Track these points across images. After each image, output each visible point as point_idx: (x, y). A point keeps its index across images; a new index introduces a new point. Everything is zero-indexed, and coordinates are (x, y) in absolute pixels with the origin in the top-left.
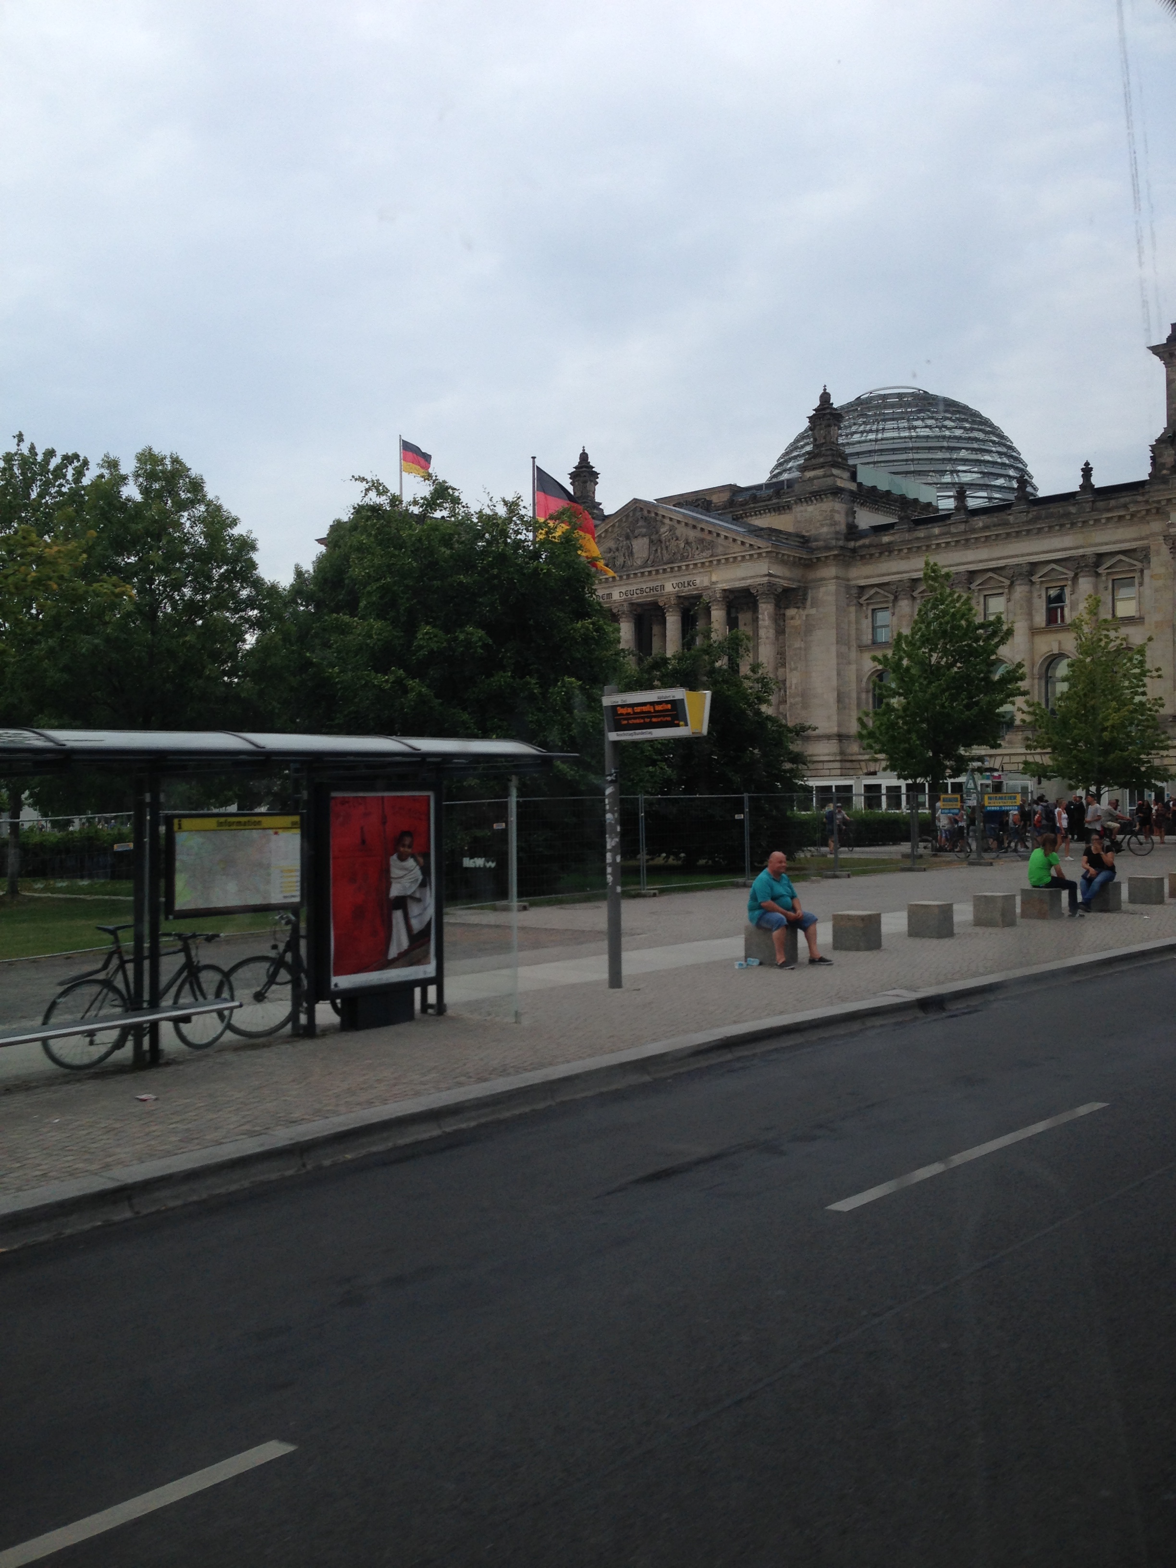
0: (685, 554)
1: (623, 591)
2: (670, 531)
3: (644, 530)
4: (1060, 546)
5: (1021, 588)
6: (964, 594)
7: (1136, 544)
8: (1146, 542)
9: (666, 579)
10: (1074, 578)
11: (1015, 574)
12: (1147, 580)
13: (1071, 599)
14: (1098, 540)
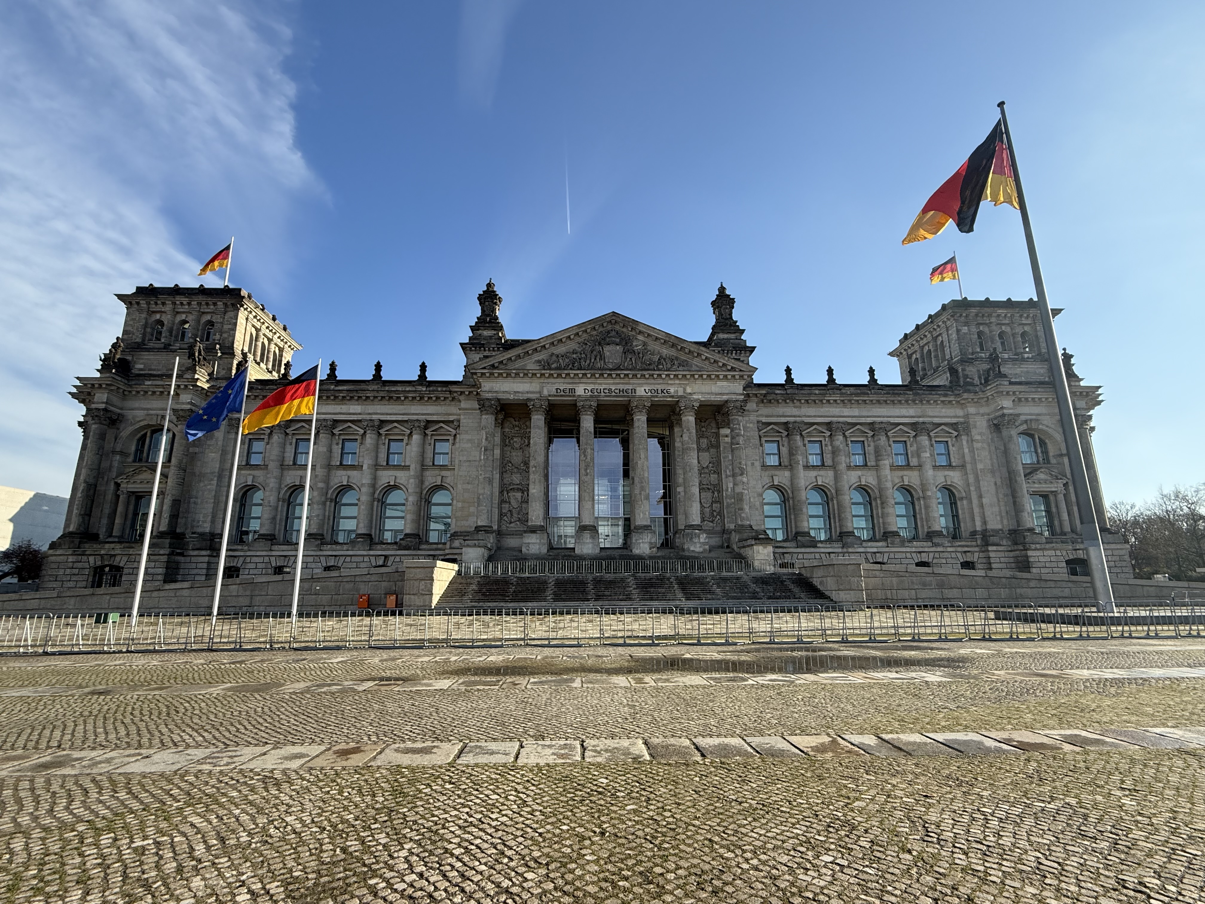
0: (661, 366)
1: (589, 389)
2: (643, 346)
3: (618, 340)
4: (907, 414)
5: (883, 438)
6: (841, 438)
7: (954, 420)
8: (962, 420)
9: (639, 384)
10: (915, 436)
11: (881, 428)
12: (964, 443)
13: (911, 449)
14: (931, 414)
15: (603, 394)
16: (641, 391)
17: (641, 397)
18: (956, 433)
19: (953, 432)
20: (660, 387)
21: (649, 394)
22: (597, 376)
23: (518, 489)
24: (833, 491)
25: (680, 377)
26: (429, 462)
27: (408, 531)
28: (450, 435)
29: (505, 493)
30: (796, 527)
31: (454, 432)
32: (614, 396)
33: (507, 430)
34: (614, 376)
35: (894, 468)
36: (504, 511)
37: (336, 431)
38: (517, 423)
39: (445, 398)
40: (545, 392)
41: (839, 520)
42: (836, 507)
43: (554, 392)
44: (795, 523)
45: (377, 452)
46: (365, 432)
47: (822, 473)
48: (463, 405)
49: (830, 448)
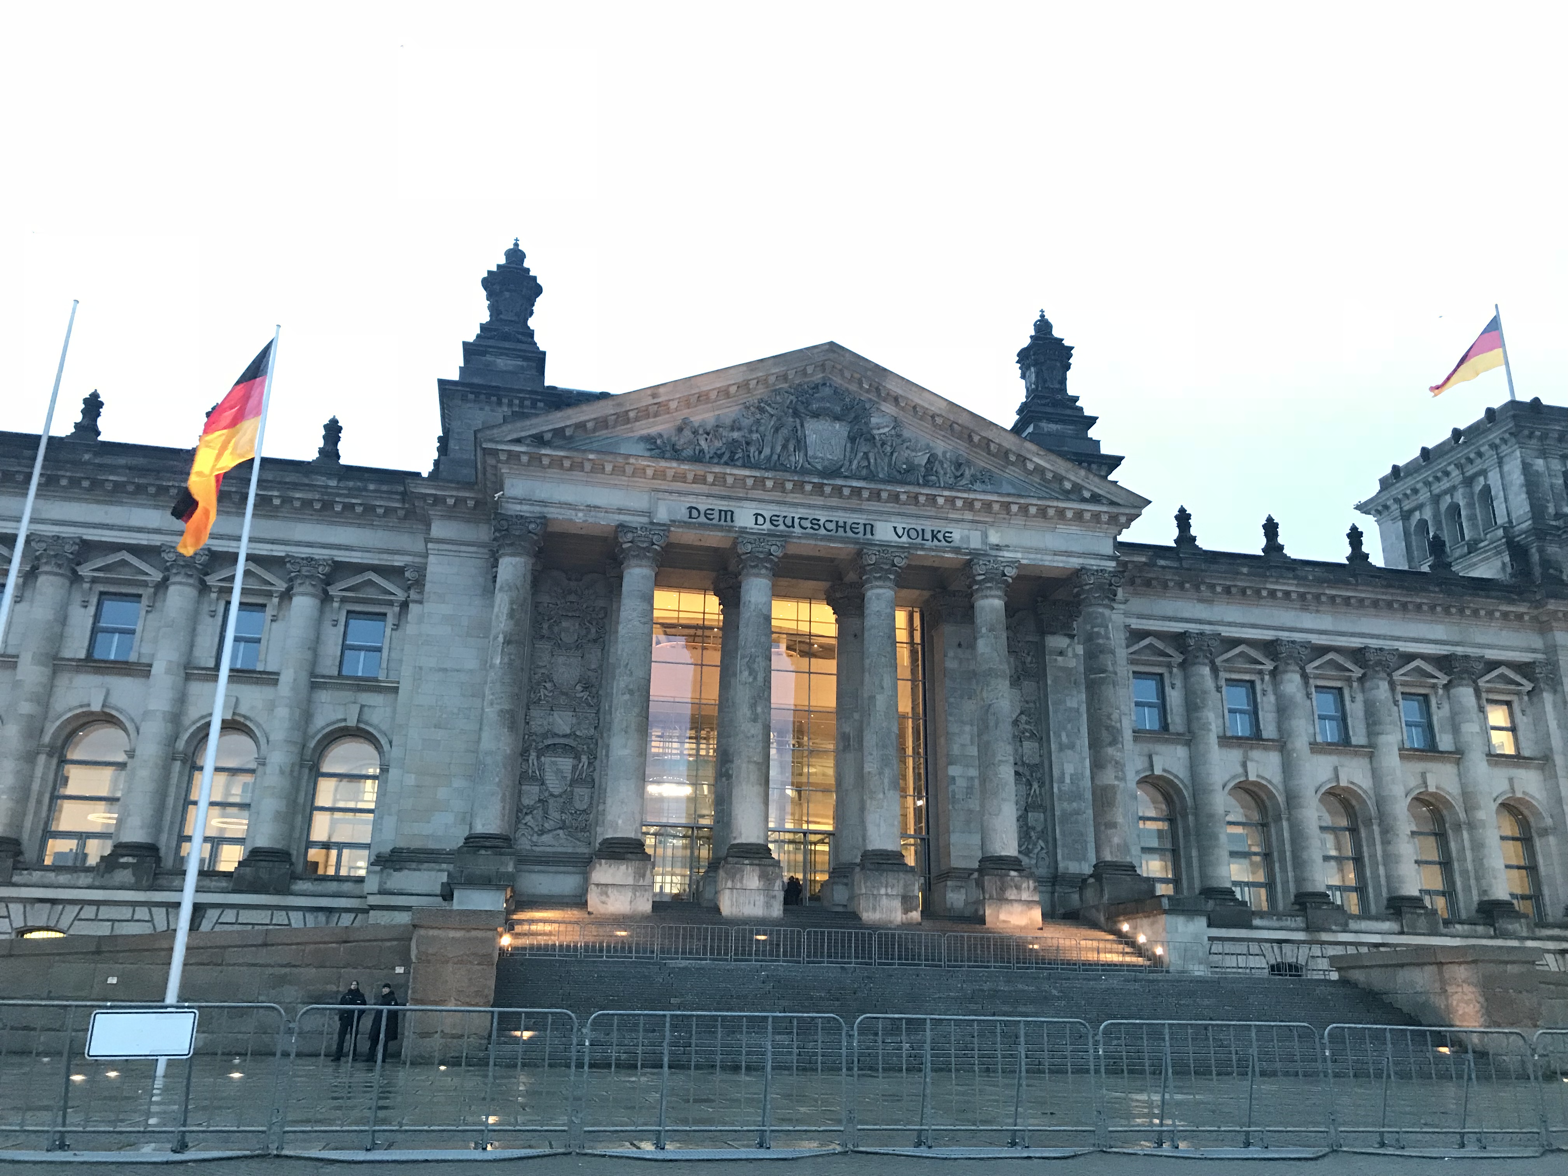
0: (934, 478)
1: (768, 514)
2: (894, 428)
3: (837, 409)
4: (1432, 637)
5: (1384, 686)
6: (1297, 678)
7: (1527, 657)
8: (1540, 656)
9: (882, 513)
10: (1447, 687)
11: (1379, 663)
12: (1549, 707)
13: (1440, 715)
14: (1480, 639)
15: (797, 530)
16: (884, 532)
17: (885, 546)
18: (1528, 686)
19: (1524, 681)
20: (929, 526)
21: (905, 539)
22: (789, 486)
23: (567, 750)
24: (1281, 799)
25: (978, 505)
26: (328, 666)
27: (262, 841)
28: (391, 603)
29: (533, 755)
30: (1203, 876)
31: (401, 595)
32: (824, 538)
33: (545, 599)
34: (828, 490)
35: (1407, 754)
36: (526, 801)
37: (85, 571)
38: (573, 584)
39: (388, 511)
40: (662, 515)
41: (1295, 868)
42: (1286, 835)
43: (682, 514)
44: (1201, 867)
45: (193, 632)
46: (166, 579)
47: (1256, 754)
48: (438, 529)
49: (1272, 698)
